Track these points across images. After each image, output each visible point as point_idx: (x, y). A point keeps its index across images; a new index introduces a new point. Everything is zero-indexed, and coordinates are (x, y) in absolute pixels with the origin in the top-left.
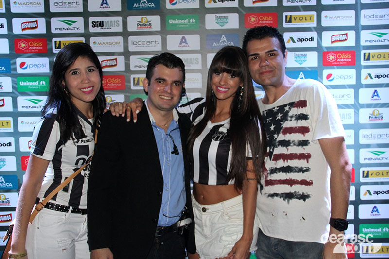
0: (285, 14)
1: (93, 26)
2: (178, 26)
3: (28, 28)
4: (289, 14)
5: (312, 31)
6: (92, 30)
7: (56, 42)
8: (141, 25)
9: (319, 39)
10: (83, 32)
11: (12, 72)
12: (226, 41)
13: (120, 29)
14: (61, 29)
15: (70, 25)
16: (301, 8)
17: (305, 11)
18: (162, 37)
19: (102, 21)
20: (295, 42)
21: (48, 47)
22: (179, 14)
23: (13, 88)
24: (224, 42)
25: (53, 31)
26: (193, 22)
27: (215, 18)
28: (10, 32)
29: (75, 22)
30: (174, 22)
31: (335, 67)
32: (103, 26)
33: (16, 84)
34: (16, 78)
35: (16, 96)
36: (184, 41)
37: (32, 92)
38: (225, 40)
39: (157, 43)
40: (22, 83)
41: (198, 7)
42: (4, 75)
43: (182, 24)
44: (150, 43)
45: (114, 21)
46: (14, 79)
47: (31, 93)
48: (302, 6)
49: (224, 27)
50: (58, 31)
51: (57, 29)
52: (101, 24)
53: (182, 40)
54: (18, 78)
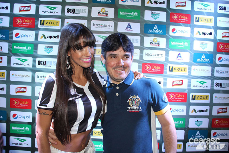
0: (195, 16)
1: (67, 12)
2: (126, 16)
3: (24, 10)
4: (198, 16)
5: (211, 29)
6: (67, 14)
7: (41, 21)
8: (101, 13)
9: (215, 34)
10: (61, 15)
11: (10, 39)
12: (157, 30)
13: (86, 15)
14: (45, 12)
15: (52, 10)
16: (205, 14)
17: (207, 15)
18: (114, 22)
19: (74, 8)
20: (200, 35)
21: (36, 24)
22: (127, 8)
23: (9, 50)
24: (156, 30)
25: (40, 13)
26: (136, 15)
27: (151, 14)
28: (11, 13)
29: (55, 8)
30: (123, 13)
31: (224, 53)
32: (74, 12)
33: (11, 48)
34: (12, 43)
35: (10, 56)
36: (129, 26)
37: (22, 54)
38: (157, 28)
39: (110, 26)
40: (15, 47)
41: (140, 5)
42: (4, 41)
43: (129, 15)
44: (106, 26)
45: (83, 9)
46: (11, 44)
47: (20, 55)
48: (205, 12)
49: (156, 20)
50: (44, 14)
51: (43, 12)
52: (73, 11)
53: (128, 25)
54: (13, 43)
